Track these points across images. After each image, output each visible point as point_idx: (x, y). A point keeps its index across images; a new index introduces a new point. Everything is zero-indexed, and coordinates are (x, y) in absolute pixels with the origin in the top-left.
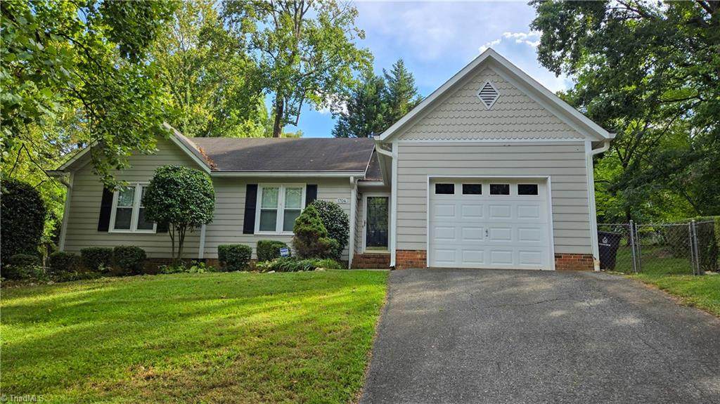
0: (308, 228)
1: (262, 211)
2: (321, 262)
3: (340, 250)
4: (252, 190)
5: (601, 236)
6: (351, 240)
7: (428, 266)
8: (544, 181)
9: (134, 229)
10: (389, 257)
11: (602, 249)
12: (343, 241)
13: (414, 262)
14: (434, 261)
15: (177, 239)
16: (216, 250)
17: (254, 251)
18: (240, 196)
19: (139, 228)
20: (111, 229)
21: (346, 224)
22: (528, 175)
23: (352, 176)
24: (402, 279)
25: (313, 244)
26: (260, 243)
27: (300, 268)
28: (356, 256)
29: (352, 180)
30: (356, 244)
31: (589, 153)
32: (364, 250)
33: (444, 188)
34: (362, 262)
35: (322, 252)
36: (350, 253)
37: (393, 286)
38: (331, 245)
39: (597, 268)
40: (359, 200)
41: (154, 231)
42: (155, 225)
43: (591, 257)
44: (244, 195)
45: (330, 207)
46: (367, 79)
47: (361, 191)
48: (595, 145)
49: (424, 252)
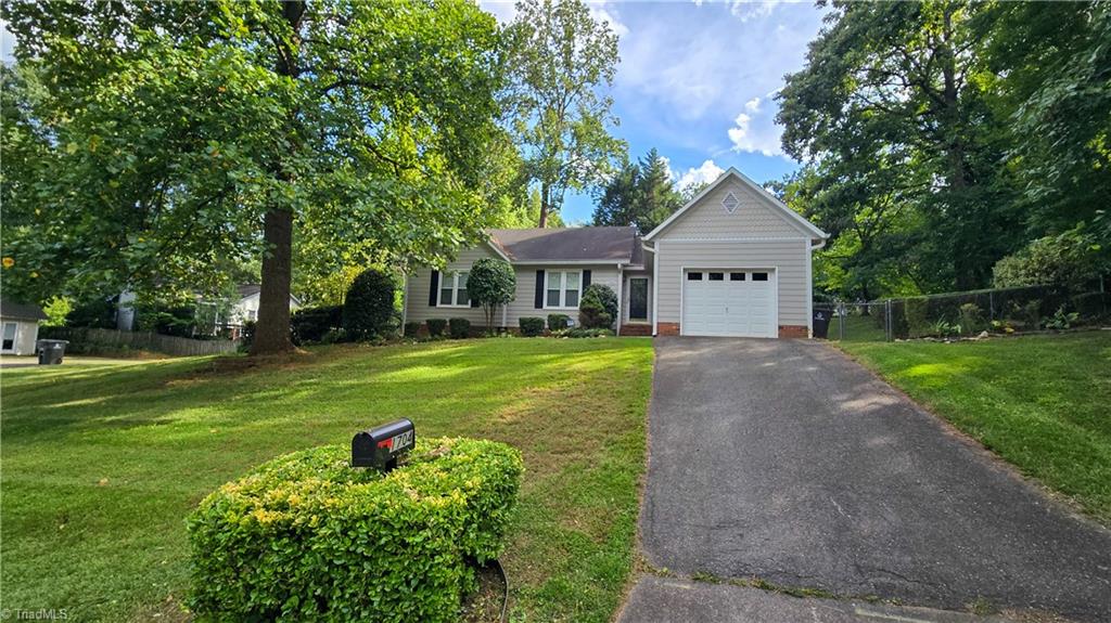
0: (591, 306)
1: (549, 291)
2: (602, 331)
3: (613, 321)
4: (540, 274)
5: (815, 313)
6: (619, 314)
7: (681, 334)
8: (773, 270)
9: (454, 304)
10: (651, 327)
11: (815, 322)
12: (614, 316)
13: (671, 332)
14: (687, 330)
15: (489, 312)
16: (518, 321)
17: (546, 322)
18: (532, 279)
19: (458, 303)
20: (438, 305)
21: (616, 302)
22: (760, 266)
23: (619, 263)
24: (663, 344)
25: (595, 318)
26: (550, 316)
27: (588, 335)
28: (622, 326)
29: (619, 266)
30: (624, 317)
31: (809, 248)
32: (628, 321)
33: (695, 276)
34: (627, 331)
35: (601, 324)
36: (618, 324)
37: (659, 348)
38: (607, 318)
39: (810, 336)
40: (624, 281)
41: (469, 306)
42: (470, 302)
43: (806, 328)
44: (535, 278)
45: (604, 289)
46: (624, 166)
47: (626, 274)
48: (814, 243)
49: (678, 324)
